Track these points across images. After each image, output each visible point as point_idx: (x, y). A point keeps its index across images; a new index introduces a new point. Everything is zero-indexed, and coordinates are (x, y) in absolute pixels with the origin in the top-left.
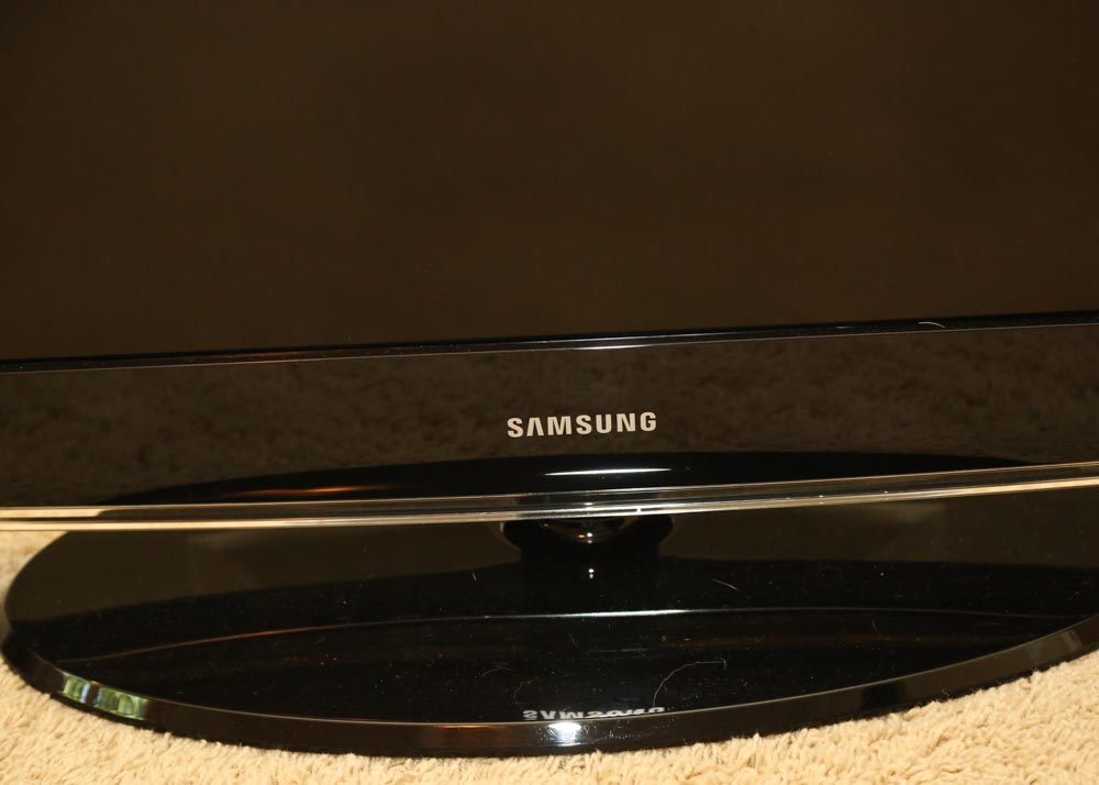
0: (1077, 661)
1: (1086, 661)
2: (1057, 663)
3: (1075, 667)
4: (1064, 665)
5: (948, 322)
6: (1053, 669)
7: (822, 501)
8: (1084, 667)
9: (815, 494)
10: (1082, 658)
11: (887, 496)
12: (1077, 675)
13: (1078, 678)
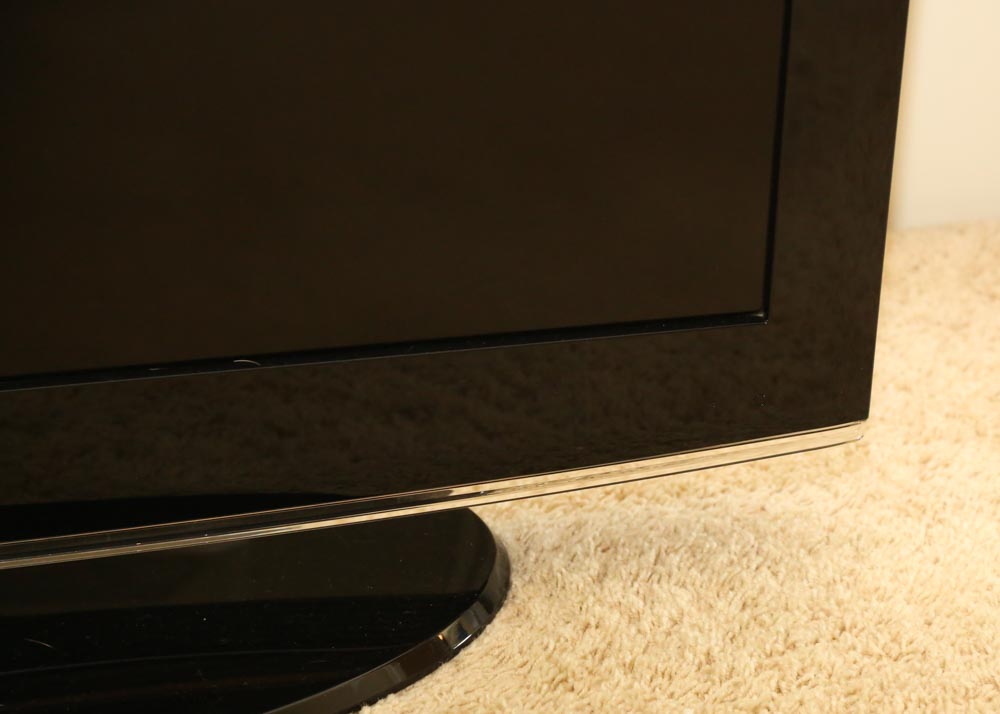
0: (404, 691)
1: (413, 690)
2: (384, 696)
3: (402, 698)
4: (391, 697)
5: (264, 358)
6: (381, 702)
7: (139, 548)
8: (410, 697)
9: (132, 542)
10: (408, 688)
11: (206, 540)
12: (404, 706)
13: (406, 709)
